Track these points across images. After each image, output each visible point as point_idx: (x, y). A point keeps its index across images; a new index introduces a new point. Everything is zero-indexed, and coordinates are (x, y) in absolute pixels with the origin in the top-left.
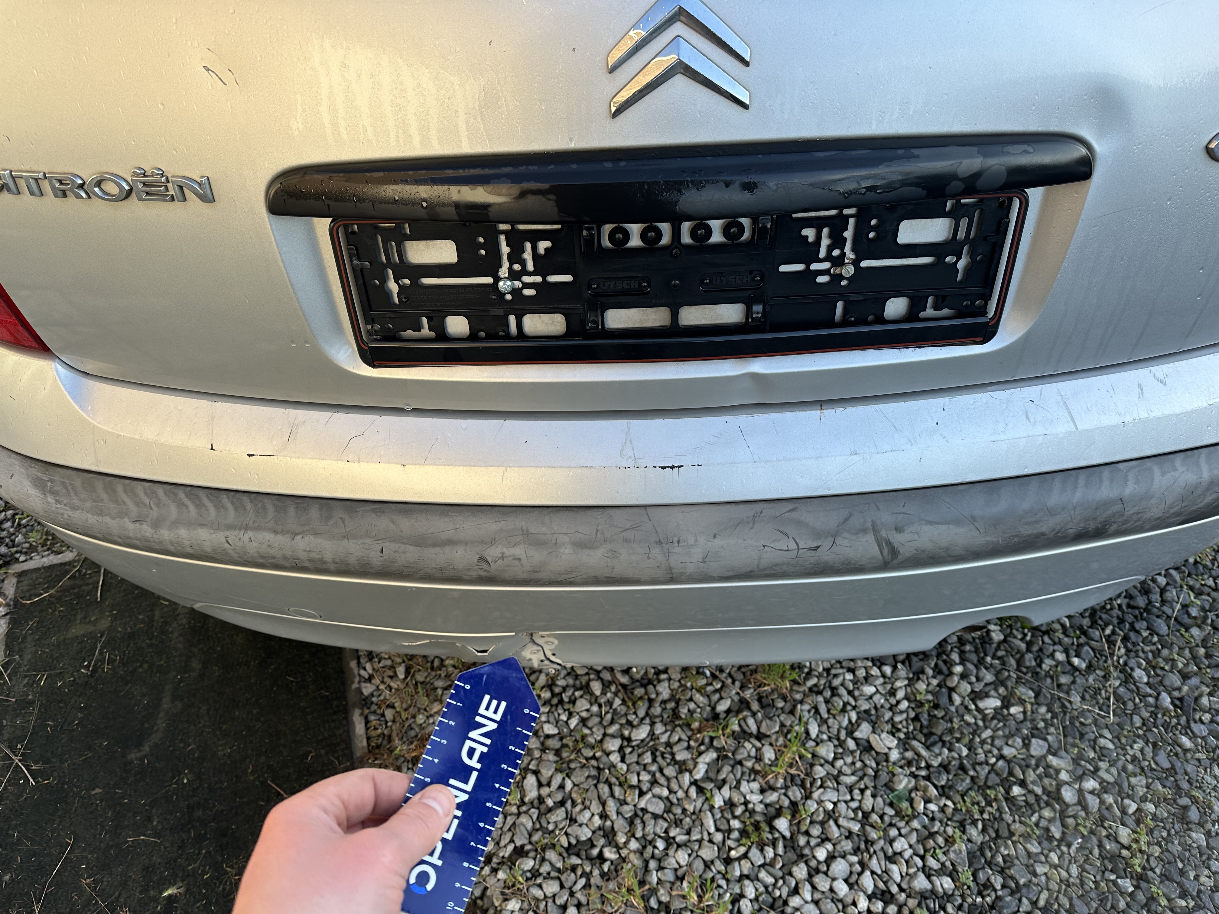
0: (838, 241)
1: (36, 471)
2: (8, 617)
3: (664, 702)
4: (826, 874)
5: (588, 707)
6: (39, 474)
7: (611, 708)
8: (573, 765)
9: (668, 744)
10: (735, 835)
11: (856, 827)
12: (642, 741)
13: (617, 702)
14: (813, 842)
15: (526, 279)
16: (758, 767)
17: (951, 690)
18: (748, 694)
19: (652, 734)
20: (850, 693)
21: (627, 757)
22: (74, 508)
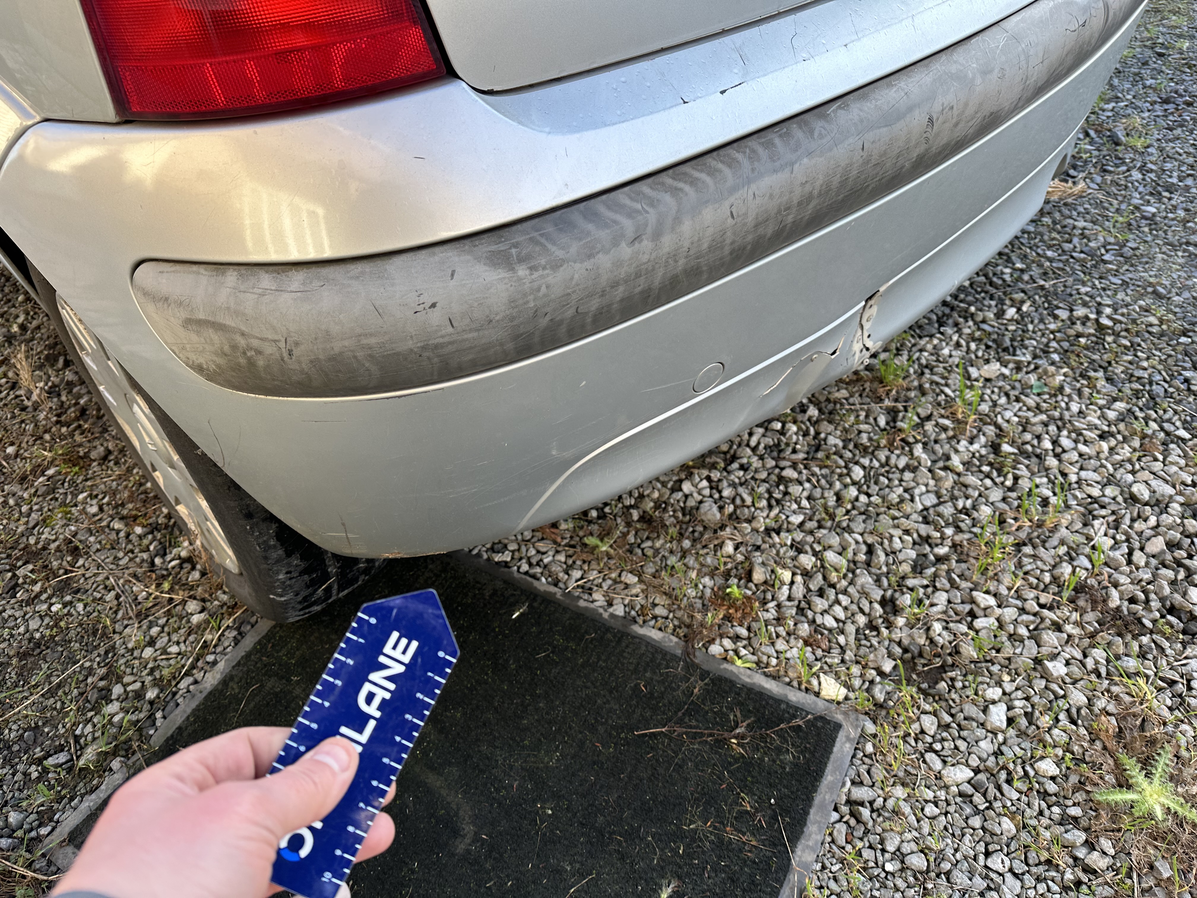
1: (485, 246)
3: (844, 448)
4: (1064, 451)
5: (801, 488)
6: (493, 248)
7: (817, 476)
8: (844, 525)
9: (882, 466)
11: (1044, 417)
12: (865, 477)
13: (816, 470)
14: (1035, 443)
16: (951, 433)
17: (984, 321)
18: (887, 403)
19: (864, 468)
20: (938, 361)
21: (870, 491)
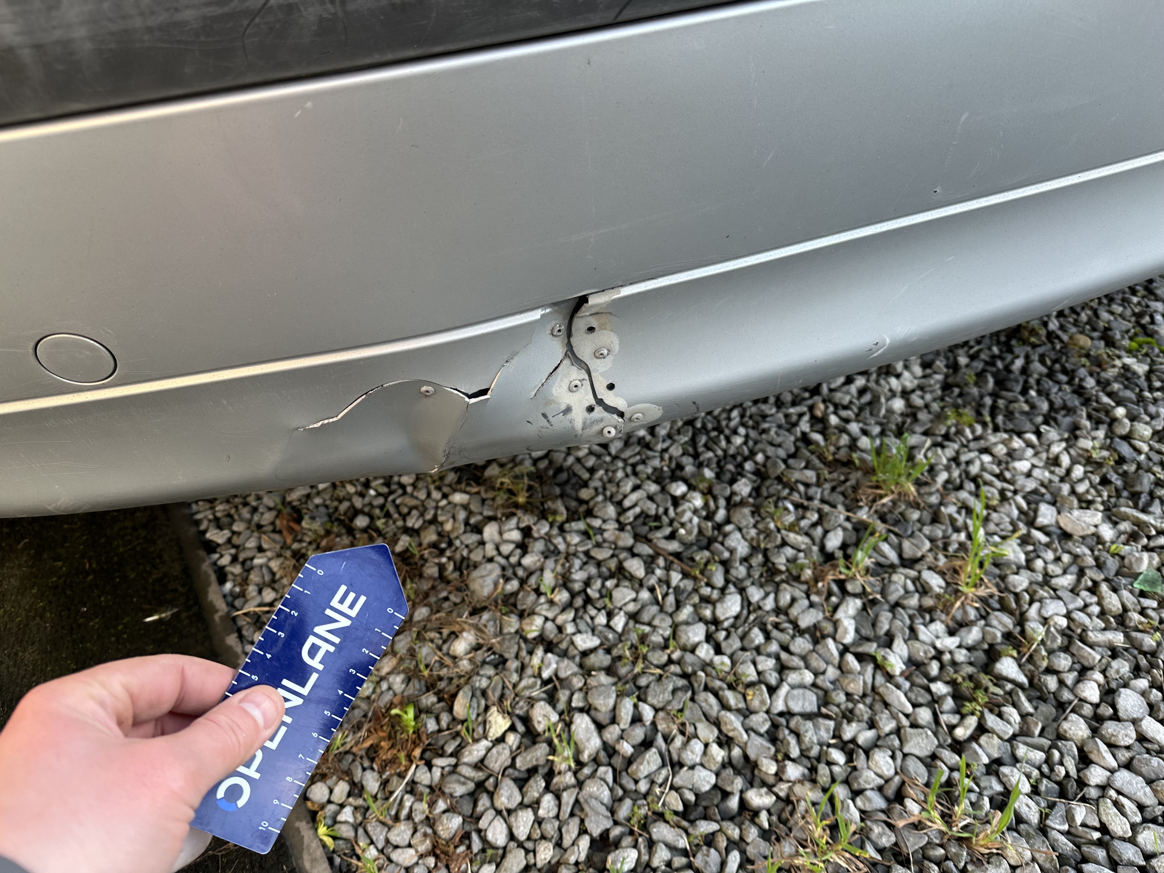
3: (745, 560)
4: (1116, 717)
5: (633, 595)
7: (669, 587)
8: (643, 681)
10: (949, 703)
11: (1118, 638)
12: (737, 617)
13: (676, 577)
14: (1070, 678)
16: (929, 602)
17: (1127, 438)
18: (862, 516)
19: (746, 603)
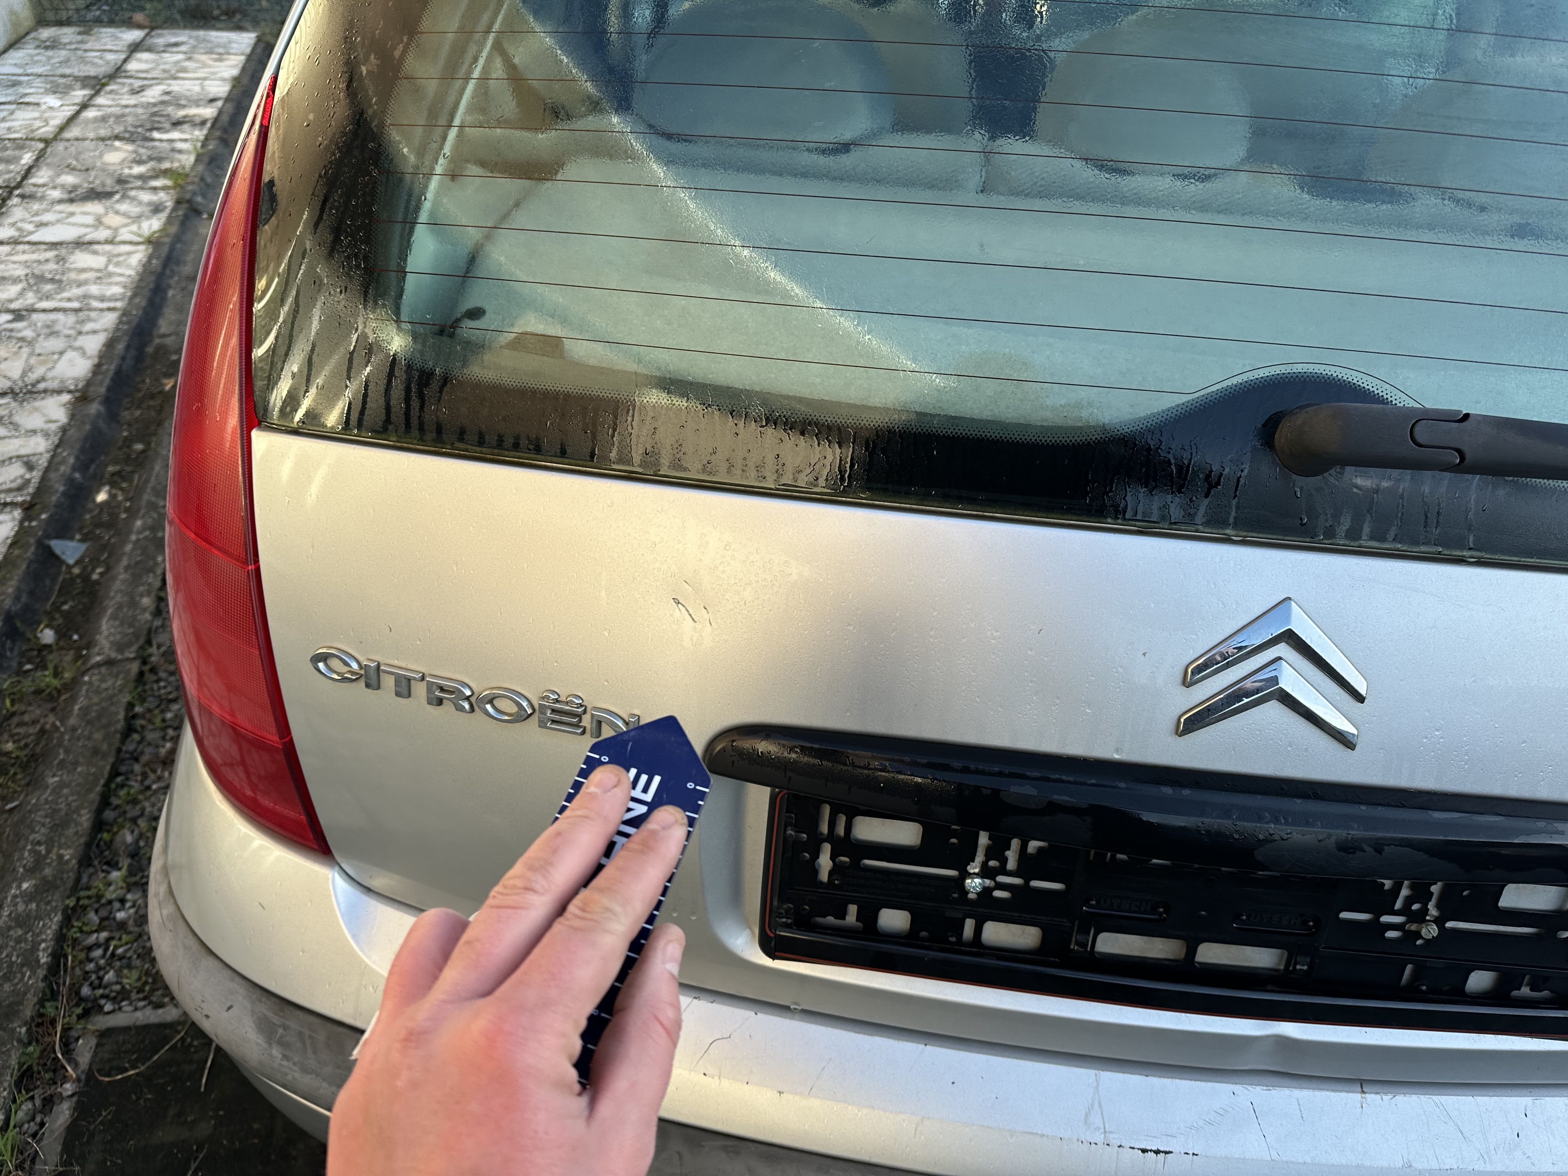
0: (1421, 893)
1: (265, 1008)
2: (75, 1099)
6: (270, 1014)
15: (1001, 879)
22: (305, 1070)
